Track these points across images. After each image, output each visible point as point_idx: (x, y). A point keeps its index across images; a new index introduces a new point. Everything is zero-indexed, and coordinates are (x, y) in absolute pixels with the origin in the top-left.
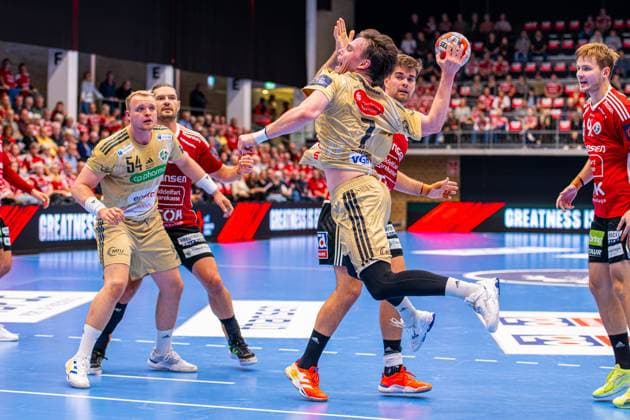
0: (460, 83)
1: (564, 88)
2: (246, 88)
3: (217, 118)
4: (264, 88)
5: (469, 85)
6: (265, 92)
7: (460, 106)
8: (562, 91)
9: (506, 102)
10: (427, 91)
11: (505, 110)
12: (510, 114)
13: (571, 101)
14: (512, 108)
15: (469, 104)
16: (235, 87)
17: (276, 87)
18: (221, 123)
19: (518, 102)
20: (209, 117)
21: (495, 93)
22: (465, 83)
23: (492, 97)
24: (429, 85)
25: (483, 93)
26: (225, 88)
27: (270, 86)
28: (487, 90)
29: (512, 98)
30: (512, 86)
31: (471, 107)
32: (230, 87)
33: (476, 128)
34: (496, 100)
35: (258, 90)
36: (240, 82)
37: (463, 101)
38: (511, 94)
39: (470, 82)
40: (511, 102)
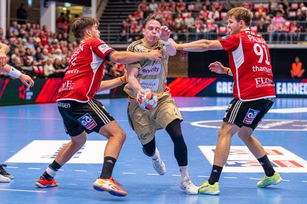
0: (188, 3)
1: (253, 6)
2: (53, 6)
3: (34, 25)
4: (63, 6)
5: (193, 4)
6: (65, 9)
7: (188, 17)
8: (252, 8)
9: (217, 14)
10: (167, 8)
11: (216, 20)
12: (219, 22)
13: (257, 14)
14: (220, 19)
15: (193, 16)
16: (46, 6)
17: (72, 6)
18: (36, 28)
19: (224, 14)
20: (29, 25)
21: (209, 8)
22: (191, 3)
23: (208, 12)
24: (168, 4)
25: (202, 9)
26: (39, 7)
27: (68, 5)
28: (205, 7)
29: (220, 12)
30: (220, 4)
31: (195, 19)
32: (42, 6)
33: (198, 31)
34: (211, 13)
35: (60, 8)
36: (49, 2)
37: (190, 14)
38: (220, 10)
39: (194, 2)
40: (220, 15)
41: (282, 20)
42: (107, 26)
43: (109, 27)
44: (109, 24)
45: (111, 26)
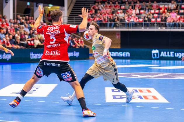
0: (121, 4)
1: (159, 6)
3: (30, 18)
4: (48, 6)
5: (124, 5)
6: (49, 8)
7: (120, 13)
8: (158, 7)
9: (138, 11)
10: (108, 7)
11: (137, 15)
12: (139, 16)
13: (161, 11)
14: (140, 14)
15: (124, 12)
16: (37, 6)
17: (53, 6)
18: (32, 19)
19: (142, 11)
20: (27, 17)
21: (133, 8)
22: (123, 5)
23: (132, 10)
24: (110, 5)
25: (129, 8)
26: (33, 7)
27: (51, 5)
28: (130, 7)
29: (140, 10)
30: (140, 5)
31: (124, 13)
32: (35, 6)
33: (126, 21)
34: (134, 11)
35: (47, 7)
36: (38, 4)
37: (121, 11)
38: (139, 9)
39: (124, 4)
40: (140, 11)
41: (176, 14)
42: (73, 18)
43: (74, 19)
44: (74, 17)
45: (75, 18)
